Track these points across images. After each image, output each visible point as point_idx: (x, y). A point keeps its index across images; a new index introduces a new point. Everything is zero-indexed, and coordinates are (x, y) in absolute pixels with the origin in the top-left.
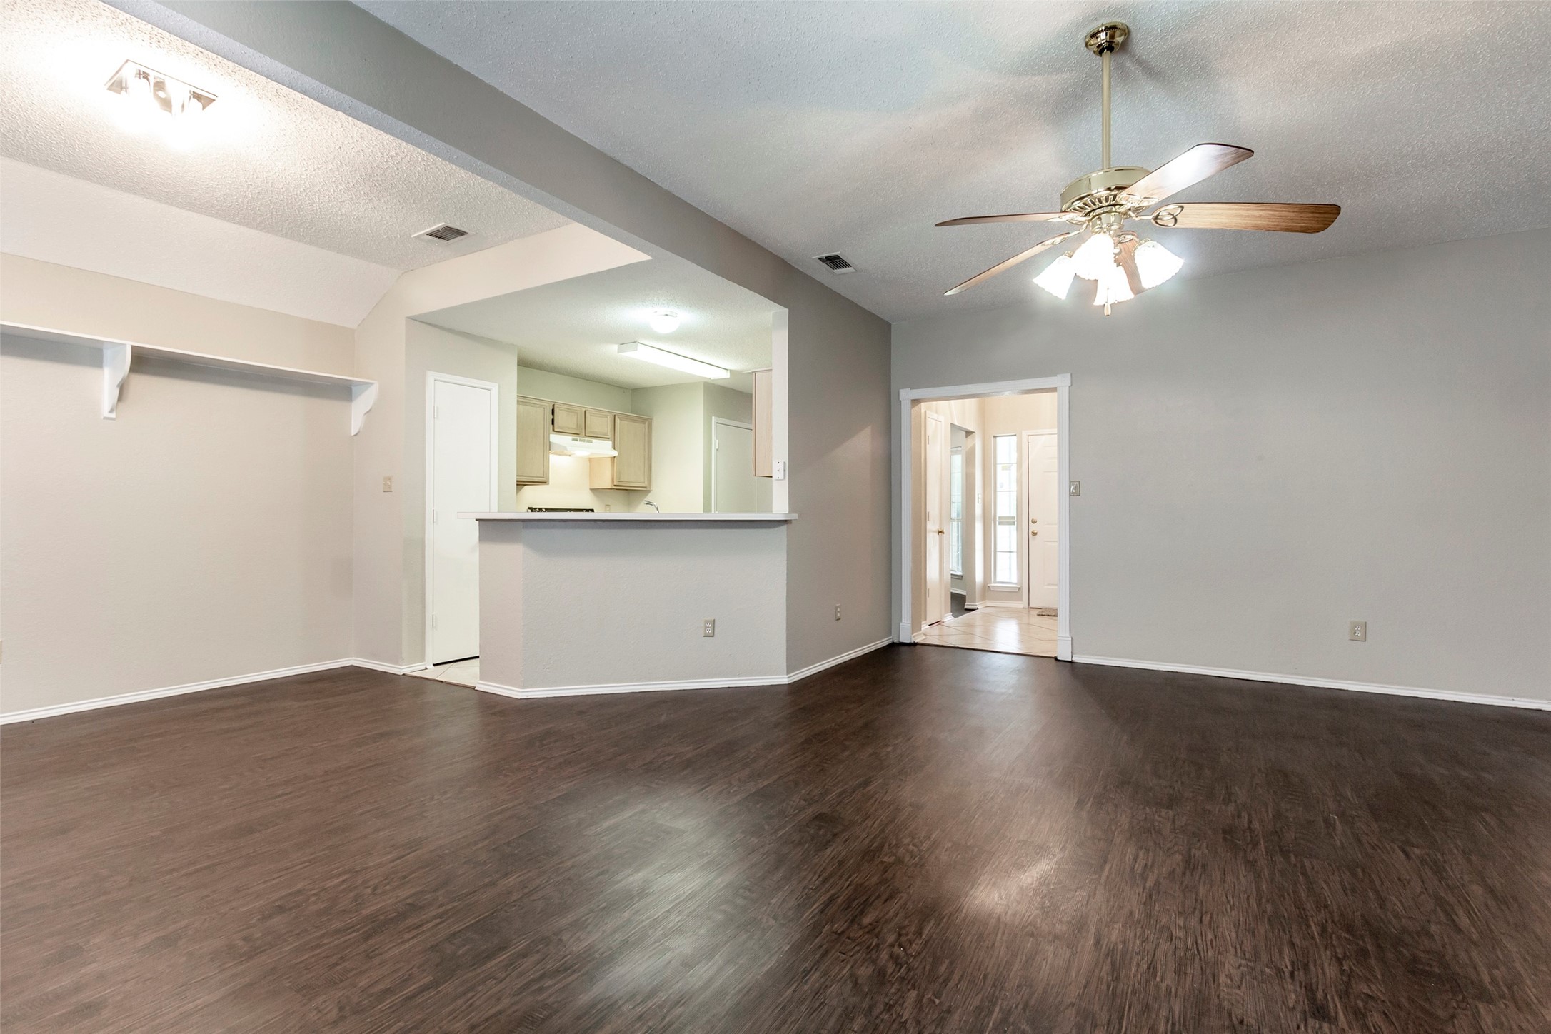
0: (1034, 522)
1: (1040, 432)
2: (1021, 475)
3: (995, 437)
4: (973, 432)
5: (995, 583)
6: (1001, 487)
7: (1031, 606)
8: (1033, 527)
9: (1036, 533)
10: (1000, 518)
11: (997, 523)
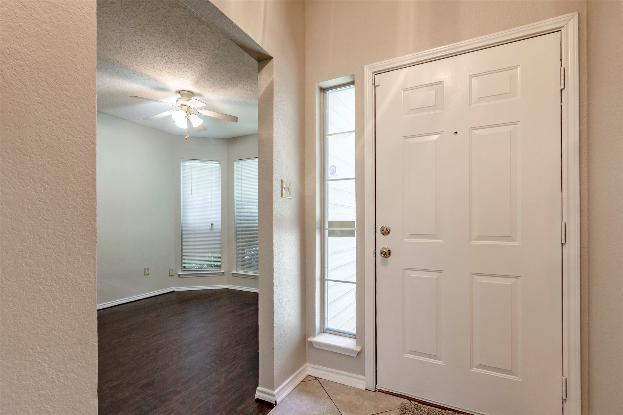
0: (386, 232)
1: (396, 61)
2: (363, 147)
3: (323, 90)
4: (270, 58)
5: (324, 331)
6: (333, 173)
7: (380, 386)
8: (384, 243)
9: (389, 252)
10: (331, 224)
11: (327, 232)
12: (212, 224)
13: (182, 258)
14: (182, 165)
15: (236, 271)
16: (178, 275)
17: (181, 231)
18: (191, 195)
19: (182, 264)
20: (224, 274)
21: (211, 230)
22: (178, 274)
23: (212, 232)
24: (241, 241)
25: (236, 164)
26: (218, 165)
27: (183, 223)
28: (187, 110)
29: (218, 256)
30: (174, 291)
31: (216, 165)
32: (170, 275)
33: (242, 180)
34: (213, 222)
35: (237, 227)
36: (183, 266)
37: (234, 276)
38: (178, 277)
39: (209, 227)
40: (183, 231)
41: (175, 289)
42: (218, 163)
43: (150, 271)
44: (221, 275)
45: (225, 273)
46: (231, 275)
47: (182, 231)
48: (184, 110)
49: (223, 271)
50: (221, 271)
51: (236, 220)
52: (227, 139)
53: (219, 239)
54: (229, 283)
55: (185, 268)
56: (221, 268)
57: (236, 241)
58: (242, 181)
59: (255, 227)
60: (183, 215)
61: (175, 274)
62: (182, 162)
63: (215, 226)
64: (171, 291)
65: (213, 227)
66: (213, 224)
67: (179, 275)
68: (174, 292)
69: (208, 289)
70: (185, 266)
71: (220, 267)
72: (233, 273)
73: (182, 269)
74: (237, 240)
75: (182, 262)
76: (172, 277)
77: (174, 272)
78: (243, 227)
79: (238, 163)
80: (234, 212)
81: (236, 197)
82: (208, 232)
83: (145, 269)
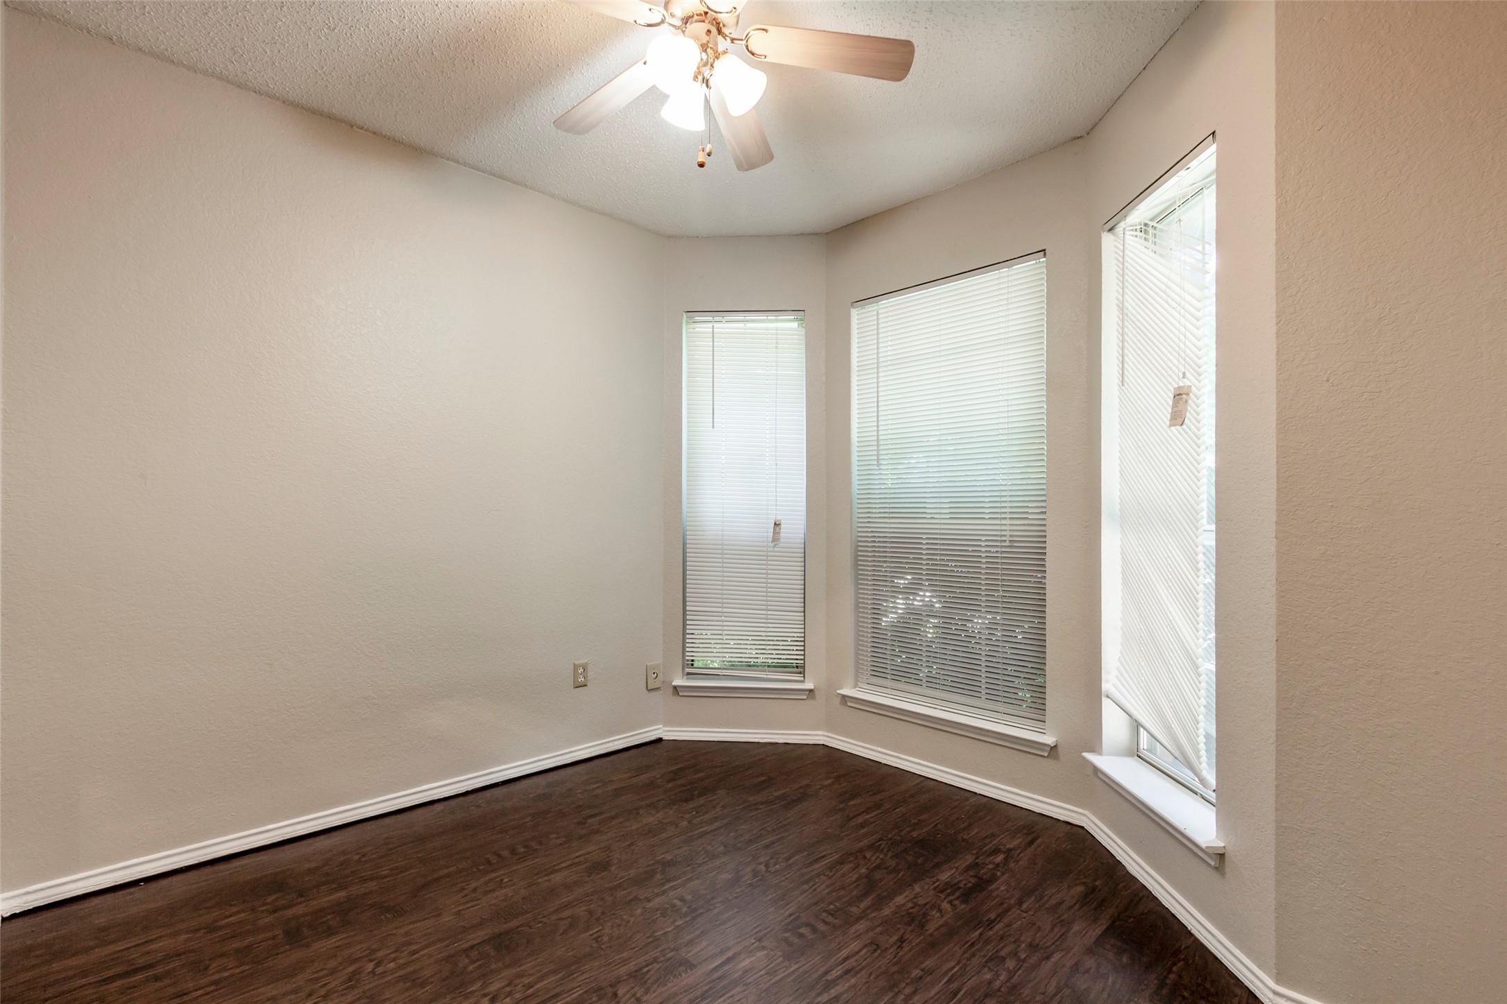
12: (775, 524)
13: (684, 634)
14: (687, 333)
15: (855, 687)
16: (672, 689)
17: (682, 546)
18: (713, 428)
19: (684, 651)
20: (814, 695)
21: (773, 544)
22: (673, 684)
23: (776, 549)
24: (871, 585)
25: (855, 314)
26: (795, 325)
27: (688, 519)
28: (705, 39)
29: (796, 632)
30: (660, 740)
31: (788, 328)
32: (649, 688)
33: (878, 368)
34: (779, 518)
35: (860, 534)
36: (688, 660)
37: (849, 704)
38: (673, 694)
39: (767, 532)
40: (688, 545)
41: (664, 731)
42: (795, 320)
43: (590, 674)
44: (805, 697)
45: (816, 692)
46: (839, 699)
47: (684, 544)
48: (695, 38)
49: (809, 685)
50: (802, 682)
51: (855, 510)
52: (827, 233)
53: (800, 578)
54: (831, 727)
55: (692, 665)
56: (803, 673)
57: (857, 584)
58: (878, 373)
59: (924, 537)
60: (688, 494)
61: (663, 682)
62: (687, 322)
63: (784, 531)
64: (653, 738)
65: (779, 533)
66: (780, 524)
67: (675, 687)
68: (659, 745)
69: (761, 741)
70: (693, 661)
71: (800, 669)
72: (844, 697)
73: (683, 669)
74: (857, 578)
75: (684, 647)
76: (653, 694)
77: (661, 677)
78: (877, 535)
79: (864, 311)
80: (850, 483)
81: (857, 439)
82: (765, 549)
83: (576, 667)
